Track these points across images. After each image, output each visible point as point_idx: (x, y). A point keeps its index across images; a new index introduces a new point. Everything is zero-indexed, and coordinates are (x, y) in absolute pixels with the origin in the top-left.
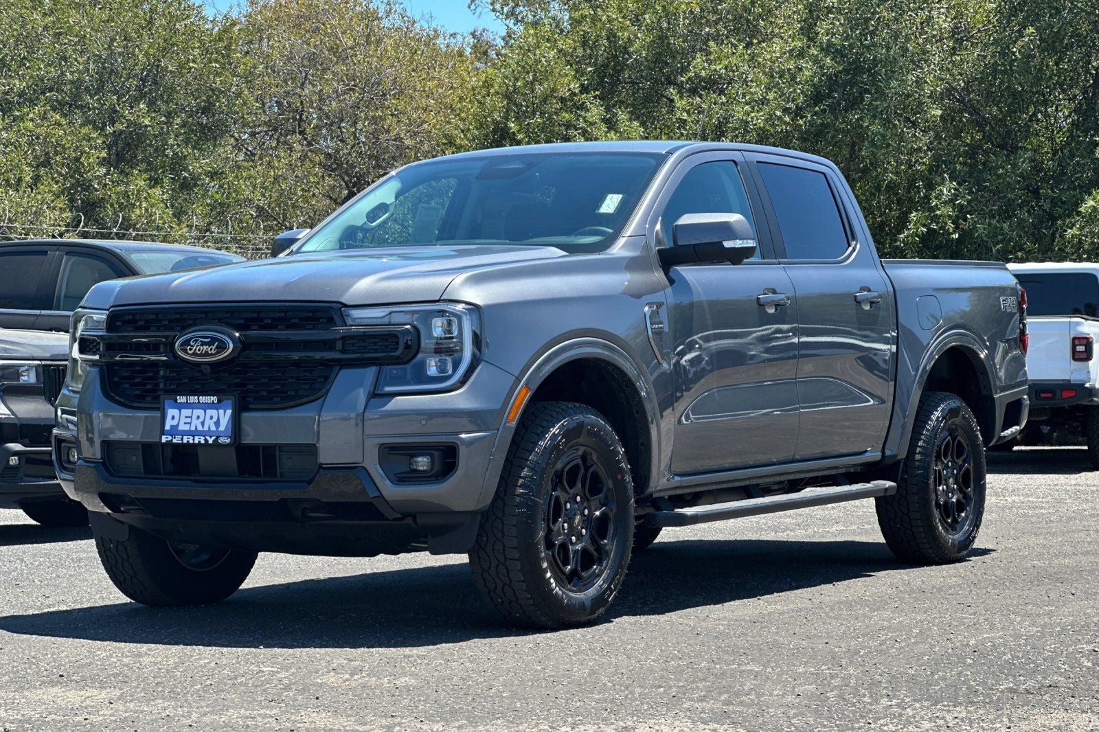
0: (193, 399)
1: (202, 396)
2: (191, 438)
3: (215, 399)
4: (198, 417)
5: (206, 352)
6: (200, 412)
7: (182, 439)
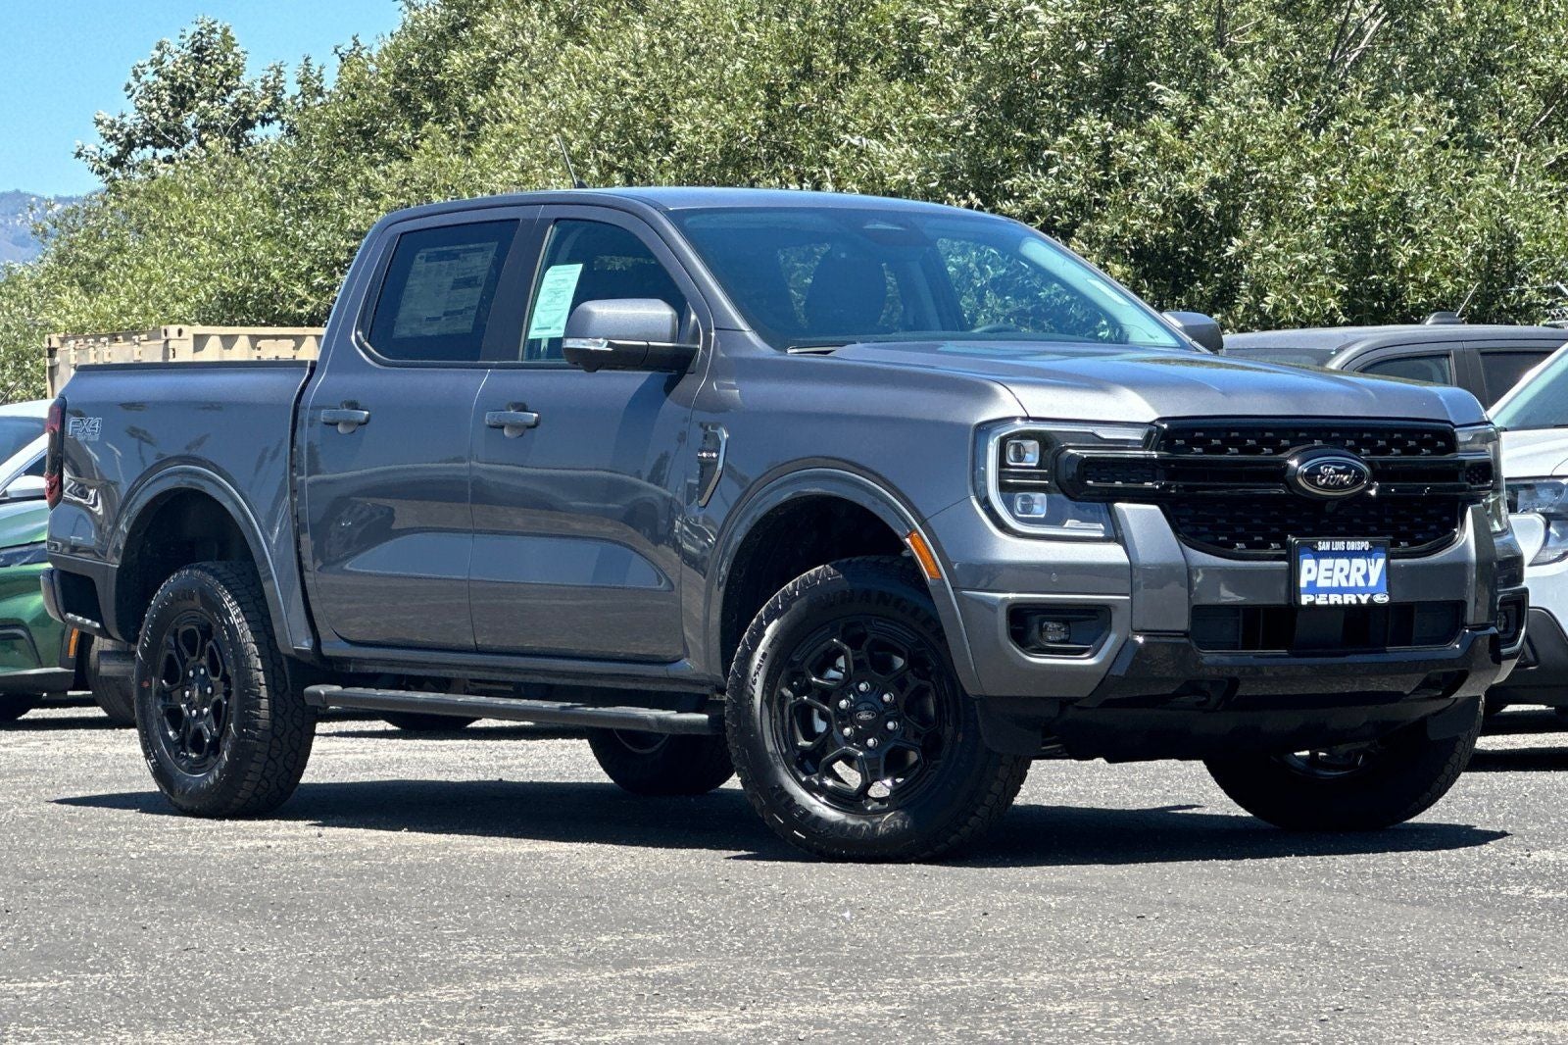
0: (1339, 545)
1: (1351, 540)
2: (1339, 597)
3: (1365, 545)
4: (1342, 570)
5: (1342, 483)
6: (1343, 562)
7: (1328, 599)
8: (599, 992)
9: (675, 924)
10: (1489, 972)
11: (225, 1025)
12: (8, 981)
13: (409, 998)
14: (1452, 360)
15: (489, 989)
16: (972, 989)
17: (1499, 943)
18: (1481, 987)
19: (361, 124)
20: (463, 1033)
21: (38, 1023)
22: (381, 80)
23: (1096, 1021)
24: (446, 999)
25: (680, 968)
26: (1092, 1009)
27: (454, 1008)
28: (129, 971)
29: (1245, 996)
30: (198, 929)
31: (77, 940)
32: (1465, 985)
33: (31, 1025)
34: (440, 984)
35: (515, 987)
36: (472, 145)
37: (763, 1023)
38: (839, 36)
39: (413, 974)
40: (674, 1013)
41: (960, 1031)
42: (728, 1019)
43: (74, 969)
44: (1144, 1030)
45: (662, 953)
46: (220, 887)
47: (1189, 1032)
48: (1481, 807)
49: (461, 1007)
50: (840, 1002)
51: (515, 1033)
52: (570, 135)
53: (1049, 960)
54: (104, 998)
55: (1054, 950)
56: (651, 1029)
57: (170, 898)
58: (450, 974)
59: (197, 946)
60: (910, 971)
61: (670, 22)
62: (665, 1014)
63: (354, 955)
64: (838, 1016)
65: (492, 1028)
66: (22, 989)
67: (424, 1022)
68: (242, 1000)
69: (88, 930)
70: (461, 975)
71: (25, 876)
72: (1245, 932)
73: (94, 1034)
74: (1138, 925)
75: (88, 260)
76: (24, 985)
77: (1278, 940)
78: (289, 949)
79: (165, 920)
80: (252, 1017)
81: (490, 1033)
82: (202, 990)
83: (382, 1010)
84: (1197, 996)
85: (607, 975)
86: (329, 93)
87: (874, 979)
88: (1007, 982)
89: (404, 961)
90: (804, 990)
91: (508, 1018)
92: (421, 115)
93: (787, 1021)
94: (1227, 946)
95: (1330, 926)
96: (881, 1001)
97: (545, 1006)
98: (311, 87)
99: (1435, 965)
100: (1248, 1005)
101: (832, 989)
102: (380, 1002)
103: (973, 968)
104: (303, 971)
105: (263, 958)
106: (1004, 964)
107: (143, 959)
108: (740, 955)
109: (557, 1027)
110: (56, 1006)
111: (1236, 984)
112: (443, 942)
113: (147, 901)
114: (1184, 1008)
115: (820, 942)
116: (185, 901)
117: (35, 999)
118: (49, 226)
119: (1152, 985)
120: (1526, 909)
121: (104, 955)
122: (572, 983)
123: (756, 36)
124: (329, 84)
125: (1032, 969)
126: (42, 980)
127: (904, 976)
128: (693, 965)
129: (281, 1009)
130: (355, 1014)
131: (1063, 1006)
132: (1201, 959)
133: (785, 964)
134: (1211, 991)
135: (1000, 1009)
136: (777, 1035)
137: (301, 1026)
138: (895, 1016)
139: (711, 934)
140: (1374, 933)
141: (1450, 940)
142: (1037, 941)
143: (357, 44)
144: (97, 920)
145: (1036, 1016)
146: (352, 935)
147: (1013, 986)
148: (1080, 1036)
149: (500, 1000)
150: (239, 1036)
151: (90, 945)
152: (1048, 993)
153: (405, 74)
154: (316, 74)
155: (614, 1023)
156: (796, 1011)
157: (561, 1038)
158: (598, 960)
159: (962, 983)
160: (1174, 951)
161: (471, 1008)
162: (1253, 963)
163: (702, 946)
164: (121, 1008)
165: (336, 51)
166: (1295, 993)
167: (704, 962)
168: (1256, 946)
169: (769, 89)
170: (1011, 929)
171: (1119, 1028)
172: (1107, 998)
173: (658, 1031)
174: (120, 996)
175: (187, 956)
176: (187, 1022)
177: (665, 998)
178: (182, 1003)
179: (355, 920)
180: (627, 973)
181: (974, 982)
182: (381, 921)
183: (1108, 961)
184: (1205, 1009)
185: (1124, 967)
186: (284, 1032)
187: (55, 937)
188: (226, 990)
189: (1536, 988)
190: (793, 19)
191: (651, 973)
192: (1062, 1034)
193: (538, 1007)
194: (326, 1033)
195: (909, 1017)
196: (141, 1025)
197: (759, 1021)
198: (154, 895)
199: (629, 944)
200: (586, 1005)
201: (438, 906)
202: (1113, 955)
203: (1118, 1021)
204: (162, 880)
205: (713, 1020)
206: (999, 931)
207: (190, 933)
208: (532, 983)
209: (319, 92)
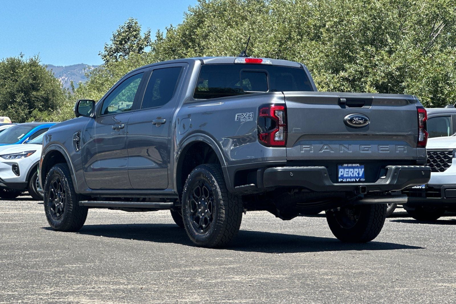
8: (214, 271)
9: (236, 256)
10: (438, 272)
11: (119, 276)
12: (67, 264)
13: (166, 271)
14: (451, 117)
15: (186, 269)
16: (307, 272)
17: (443, 265)
18: (435, 275)
19: (172, 48)
20: (178, 279)
21: (74, 274)
22: (178, 37)
23: (336, 280)
24: (175, 271)
25: (235, 266)
26: (336, 278)
27: (177, 274)
28: (97, 263)
29: (375, 276)
30: (116, 254)
31: (85, 256)
32: (431, 275)
33: (72, 274)
34: (174, 268)
35: (193, 269)
36: (201, 54)
37: (253, 279)
38: (298, 28)
39: (168, 266)
40: (231, 276)
41: (301, 282)
42: (244, 278)
43: (83, 262)
44: (347, 283)
45: (231, 262)
46: (122, 244)
47: (358, 283)
48: (450, 233)
49: (178, 273)
50: (273, 274)
51: (191, 280)
52: (227, 52)
53: (328, 266)
54: (90, 269)
55: (330, 264)
56: (225, 279)
57: (109, 246)
58: (177, 266)
59: (115, 258)
60: (293, 268)
61: (254, 23)
62: (229, 276)
63: (154, 261)
64: (272, 278)
65: (185, 278)
66: (70, 266)
67: (169, 277)
68: (124, 270)
69: (88, 253)
70: (180, 266)
71: (74, 240)
72: (379, 261)
73: (87, 277)
74: (352, 259)
75: (99, 83)
76: (71, 266)
77: (387, 263)
78: (138, 259)
79: (108, 252)
80: (126, 274)
81: (185, 279)
82: (115, 268)
83: (159, 274)
84: (363, 275)
85: (217, 267)
86: (164, 39)
87: (283, 269)
88: (316, 271)
89: (166, 262)
90: (265, 272)
91: (190, 276)
92: (188, 46)
93: (259, 278)
94: (373, 264)
95: (401, 260)
96: (283, 275)
97: (200, 274)
98: (159, 38)
99: (425, 270)
100: (375, 278)
101: (272, 272)
102: (159, 272)
103: (309, 268)
104: (140, 264)
105: (131, 261)
106: (316, 267)
107: (101, 260)
108: (251, 263)
109: (202, 278)
110: (78, 270)
111: (373, 273)
112: (177, 258)
113: (103, 247)
114: (359, 278)
115: (272, 261)
116: (113, 247)
117: (73, 269)
118: (89, 74)
119: (352, 273)
120: (452, 257)
121: (91, 259)
122: (207, 269)
123: (277, 27)
124: (164, 37)
125: (323, 268)
126: (76, 264)
127: (290, 269)
128: (238, 265)
129: (134, 273)
130: (152, 274)
131: (328, 277)
132: (366, 267)
133: (261, 265)
134: (366, 274)
135: (313, 277)
136: (256, 281)
137: (138, 277)
138: (286, 278)
139: (244, 258)
140: (411, 262)
141: (430, 264)
142: (326, 262)
143: (172, 26)
144: (91, 251)
145: (321, 279)
146: (154, 256)
147: (317, 272)
148: (331, 283)
149: (189, 272)
150: (123, 278)
151: (88, 257)
152: (326, 274)
153: (184, 35)
154: (161, 34)
155: (216, 278)
156: (262, 276)
157: (202, 281)
158: (214, 264)
159: (305, 271)
160: (360, 265)
161: (181, 274)
162: (379, 268)
163: (241, 261)
164: (94, 271)
165: (166, 28)
166: (387, 275)
167: (241, 265)
168: (381, 264)
169: (280, 41)
170: (320, 259)
171: (341, 282)
172: (340, 275)
173: (226, 280)
174: (94, 269)
175: (112, 260)
176: (110, 275)
177: (230, 273)
178: (109, 270)
179: (155, 253)
180: (222, 267)
181: (308, 271)
182: (162, 253)
183: (343, 267)
184: (364, 279)
185: (346, 268)
186: (134, 278)
187: (80, 255)
188: (121, 268)
189: (449, 276)
190: (286, 23)
191: (227, 267)
192: (327, 283)
193: (198, 274)
194: (144, 278)
195: (290, 278)
196: (99, 275)
197: (252, 278)
198: (105, 246)
199: (223, 260)
200: (210, 274)
201: (177, 250)
202: (344, 266)
203: (341, 280)
204: (108, 242)
205: (241, 278)
206: (317, 259)
207: (113, 255)
208: (198, 268)
209: (162, 39)
